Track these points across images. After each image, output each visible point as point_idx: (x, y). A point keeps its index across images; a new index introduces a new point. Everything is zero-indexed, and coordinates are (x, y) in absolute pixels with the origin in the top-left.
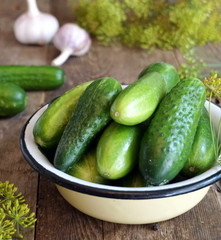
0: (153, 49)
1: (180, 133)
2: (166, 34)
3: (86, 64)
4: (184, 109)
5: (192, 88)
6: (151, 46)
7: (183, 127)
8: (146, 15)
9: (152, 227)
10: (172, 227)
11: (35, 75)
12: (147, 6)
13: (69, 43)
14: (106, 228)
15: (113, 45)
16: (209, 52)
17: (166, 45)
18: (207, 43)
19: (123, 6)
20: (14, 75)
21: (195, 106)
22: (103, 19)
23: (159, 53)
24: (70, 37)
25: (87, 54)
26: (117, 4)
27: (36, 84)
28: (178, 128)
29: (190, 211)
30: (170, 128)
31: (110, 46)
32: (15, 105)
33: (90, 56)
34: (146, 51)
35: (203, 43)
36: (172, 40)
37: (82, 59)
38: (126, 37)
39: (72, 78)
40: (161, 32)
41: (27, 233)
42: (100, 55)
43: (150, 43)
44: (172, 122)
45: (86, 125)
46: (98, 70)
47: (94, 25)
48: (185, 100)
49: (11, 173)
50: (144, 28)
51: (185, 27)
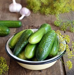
0: (48, 15)
1: (47, 47)
2: (53, 10)
3: (29, 19)
4: (49, 40)
5: (52, 34)
6: (48, 14)
7: (48, 45)
8: (47, 4)
9: (40, 71)
10: (46, 71)
11: (13, 24)
12: (47, 2)
13: (24, 13)
14: (28, 71)
15: (37, 13)
16: (65, 16)
17: (53, 13)
18: (65, 13)
19: (40, 2)
20: (7, 23)
21: (52, 39)
22: (35, 5)
23: (50, 16)
24: (24, 11)
25: (29, 16)
26: (39, 1)
27: (13, 26)
28: (46, 45)
29: (52, 66)
30: (44, 45)
31: (36, 13)
32: (6, 33)
33: (30, 16)
34: (47, 15)
35: (64, 13)
36: (54, 12)
37: (28, 18)
38: (41, 11)
39: (24, 24)
40: (51, 10)
41: (6, 72)
42: (33, 16)
43: (48, 13)
44: (45, 44)
45: (22, 43)
46: (32, 21)
47: (32, 7)
48: (49, 37)
49: (4, 53)
50: (46, 8)
51: (58, 8)
